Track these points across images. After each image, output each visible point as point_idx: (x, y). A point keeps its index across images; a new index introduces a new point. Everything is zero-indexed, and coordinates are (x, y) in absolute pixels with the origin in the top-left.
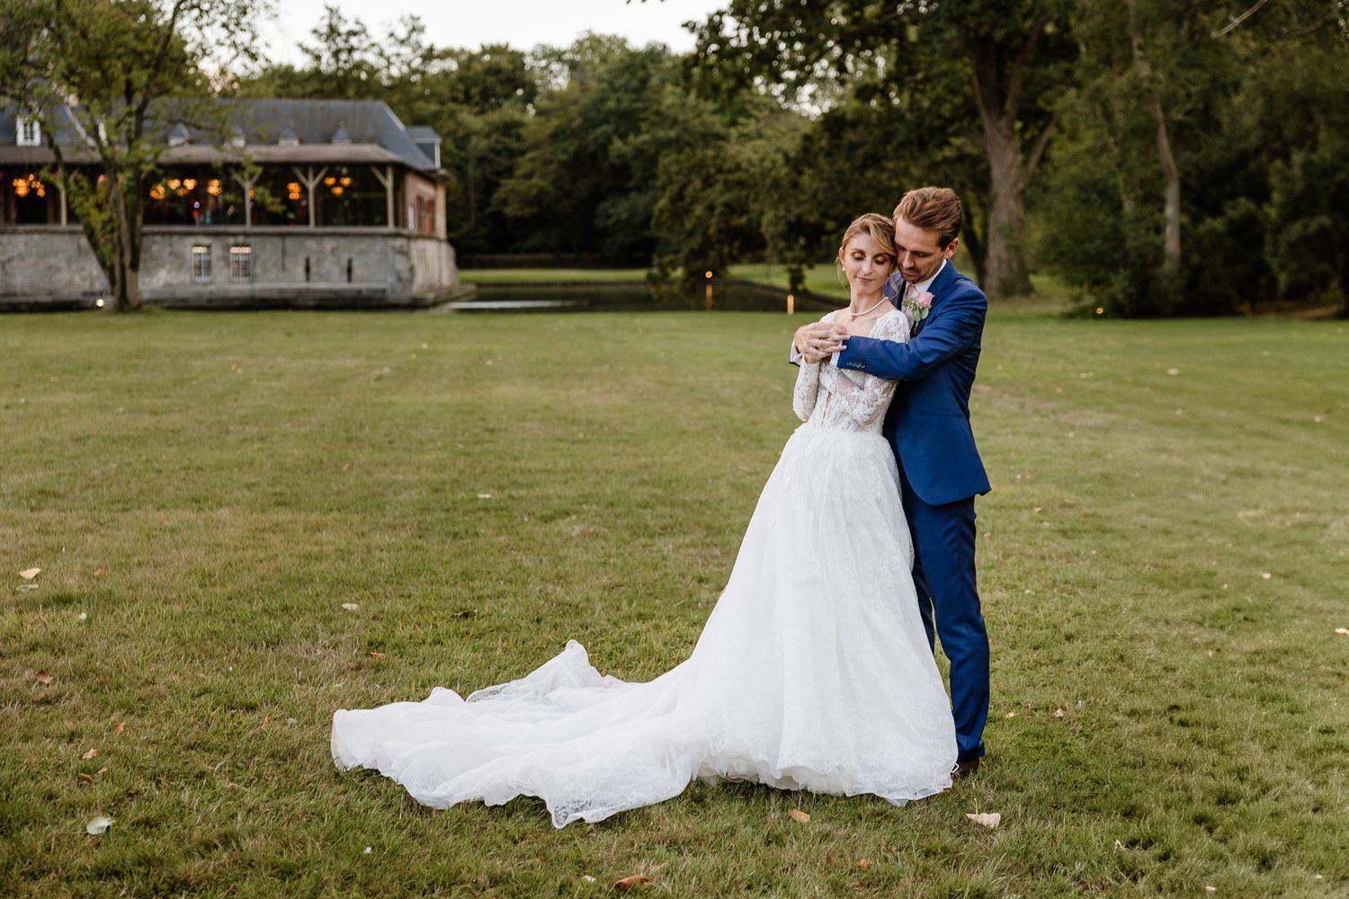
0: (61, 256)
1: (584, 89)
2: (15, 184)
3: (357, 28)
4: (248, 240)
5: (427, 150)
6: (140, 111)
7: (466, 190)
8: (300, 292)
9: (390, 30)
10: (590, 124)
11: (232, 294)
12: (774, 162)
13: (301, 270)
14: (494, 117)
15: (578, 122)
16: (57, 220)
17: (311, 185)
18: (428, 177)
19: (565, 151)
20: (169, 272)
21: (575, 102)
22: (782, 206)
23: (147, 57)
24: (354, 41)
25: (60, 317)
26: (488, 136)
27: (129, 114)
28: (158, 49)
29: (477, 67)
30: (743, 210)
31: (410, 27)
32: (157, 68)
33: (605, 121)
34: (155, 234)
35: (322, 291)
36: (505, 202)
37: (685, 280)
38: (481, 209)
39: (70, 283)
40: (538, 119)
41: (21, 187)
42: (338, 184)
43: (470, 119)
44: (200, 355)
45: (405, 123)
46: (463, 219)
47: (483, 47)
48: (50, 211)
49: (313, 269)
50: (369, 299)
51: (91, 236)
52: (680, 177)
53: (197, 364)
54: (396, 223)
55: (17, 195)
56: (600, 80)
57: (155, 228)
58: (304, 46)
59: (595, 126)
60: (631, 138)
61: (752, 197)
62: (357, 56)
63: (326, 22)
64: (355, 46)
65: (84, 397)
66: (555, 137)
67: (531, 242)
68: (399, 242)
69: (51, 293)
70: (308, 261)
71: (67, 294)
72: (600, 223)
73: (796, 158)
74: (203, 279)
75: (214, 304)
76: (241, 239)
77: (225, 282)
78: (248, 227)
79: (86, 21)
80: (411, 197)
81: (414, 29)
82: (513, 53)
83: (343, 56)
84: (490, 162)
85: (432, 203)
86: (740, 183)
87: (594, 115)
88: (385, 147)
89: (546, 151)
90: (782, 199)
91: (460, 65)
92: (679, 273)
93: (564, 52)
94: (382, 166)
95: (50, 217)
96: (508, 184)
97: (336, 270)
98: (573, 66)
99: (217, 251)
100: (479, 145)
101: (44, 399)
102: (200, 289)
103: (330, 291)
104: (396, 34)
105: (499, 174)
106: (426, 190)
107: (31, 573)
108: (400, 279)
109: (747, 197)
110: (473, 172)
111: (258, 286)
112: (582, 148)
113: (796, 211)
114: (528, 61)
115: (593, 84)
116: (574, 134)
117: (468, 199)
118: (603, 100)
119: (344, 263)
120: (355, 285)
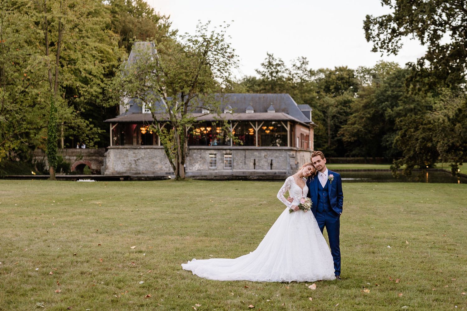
0: (158, 158)
1: (378, 86)
2: (141, 129)
3: (280, 63)
4: (231, 152)
5: (306, 114)
6: (186, 103)
7: (327, 129)
8: (251, 173)
9: (294, 63)
10: (380, 101)
11: (224, 174)
12: (444, 120)
13: (252, 164)
14: (340, 98)
15: (375, 100)
16: (157, 144)
17: (257, 130)
18: (306, 126)
19: (369, 113)
20: (199, 165)
21: (374, 92)
22: (446, 139)
23: (190, 83)
24: (279, 68)
25: (155, 182)
26: (337, 107)
27: (182, 105)
28: (193, 80)
29: (333, 77)
30: (431, 140)
31: (302, 62)
32: (193, 87)
33: (387, 100)
34: (195, 149)
35: (261, 173)
36: (343, 135)
37: (406, 169)
38: (333, 138)
39: (161, 169)
40: (358, 99)
41: (143, 130)
42: (267, 129)
43: (329, 99)
44: (200, 196)
45: (298, 103)
46: (325, 142)
47: (335, 67)
48: (154, 140)
49: (257, 164)
50: (279, 176)
51: (167, 151)
52: (405, 127)
53: (198, 199)
54: (291, 145)
55: (142, 134)
56: (385, 83)
57: (195, 147)
58: (258, 70)
59: (382, 102)
60: (395, 108)
61: (434, 135)
62: (280, 74)
63: (267, 60)
64: (280, 70)
65: (158, 209)
66: (366, 107)
67: (354, 152)
68: (291, 153)
69: (153, 173)
70: (255, 160)
71: (160, 174)
72: (383, 144)
73: (452, 119)
74: (213, 168)
75: (217, 178)
76: (228, 151)
77: (222, 169)
78: (231, 147)
79: (167, 70)
80: (298, 134)
81: (303, 63)
82: (349, 70)
83: (274, 74)
84: (337, 118)
85: (308, 136)
86: (430, 129)
87: (382, 98)
88: (288, 114)
89: (361, 113)
90: (446, 136)
91: (326, 76)
92: (404, 166)
93: (371, 70)
94: (286, 122)
95: (154, 143)
96: (345, 127)
97: (266, 164)
98: (374, 76)
99: (219, 156)
100: (333, 110)
101: (144, 209)
102: (212, 171)
103: (263, 173)
104: (297, 65)
105: (341, 123)
106: (305, 131)
107: (133, 247)
108: (292, 168)
109: (432, 135)
110: (330, 122)
111: (234, 170)
112: (377, 112)
113: (451, 141)
114: (355, 73)
115: (382, 84)
116: (373, 106)
117: (327, 134)
118: (386, 91)
119: (270, 161)
120: (273, 171)
